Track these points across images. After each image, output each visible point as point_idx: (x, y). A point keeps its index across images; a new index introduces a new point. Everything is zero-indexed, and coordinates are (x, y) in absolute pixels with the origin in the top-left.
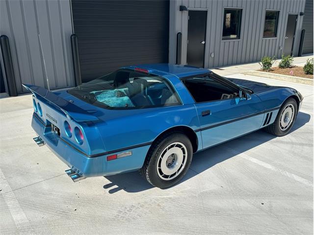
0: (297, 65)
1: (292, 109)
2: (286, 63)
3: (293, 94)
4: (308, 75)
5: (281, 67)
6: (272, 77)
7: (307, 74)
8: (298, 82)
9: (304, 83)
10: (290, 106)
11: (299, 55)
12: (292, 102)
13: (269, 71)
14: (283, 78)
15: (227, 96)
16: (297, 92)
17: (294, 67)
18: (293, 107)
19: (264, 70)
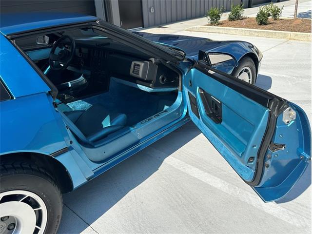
0: (248, 16)
1: (249, 74)
2: (236, 14)
3: (249, 51)
4: (262, 26)
5: (231, 19)
6: (221, 31)
7: (260, 25)
8: (251, 35)
9: (258, 36)
10: (246, 71)
11: (249, 6)
12: (248, 64)
13: (218, 25)
14: (233, 32)
15: (139, 66)
16: (253, 47)
17: (246, 18)
18: (250, 71)
19: (212, 24)
